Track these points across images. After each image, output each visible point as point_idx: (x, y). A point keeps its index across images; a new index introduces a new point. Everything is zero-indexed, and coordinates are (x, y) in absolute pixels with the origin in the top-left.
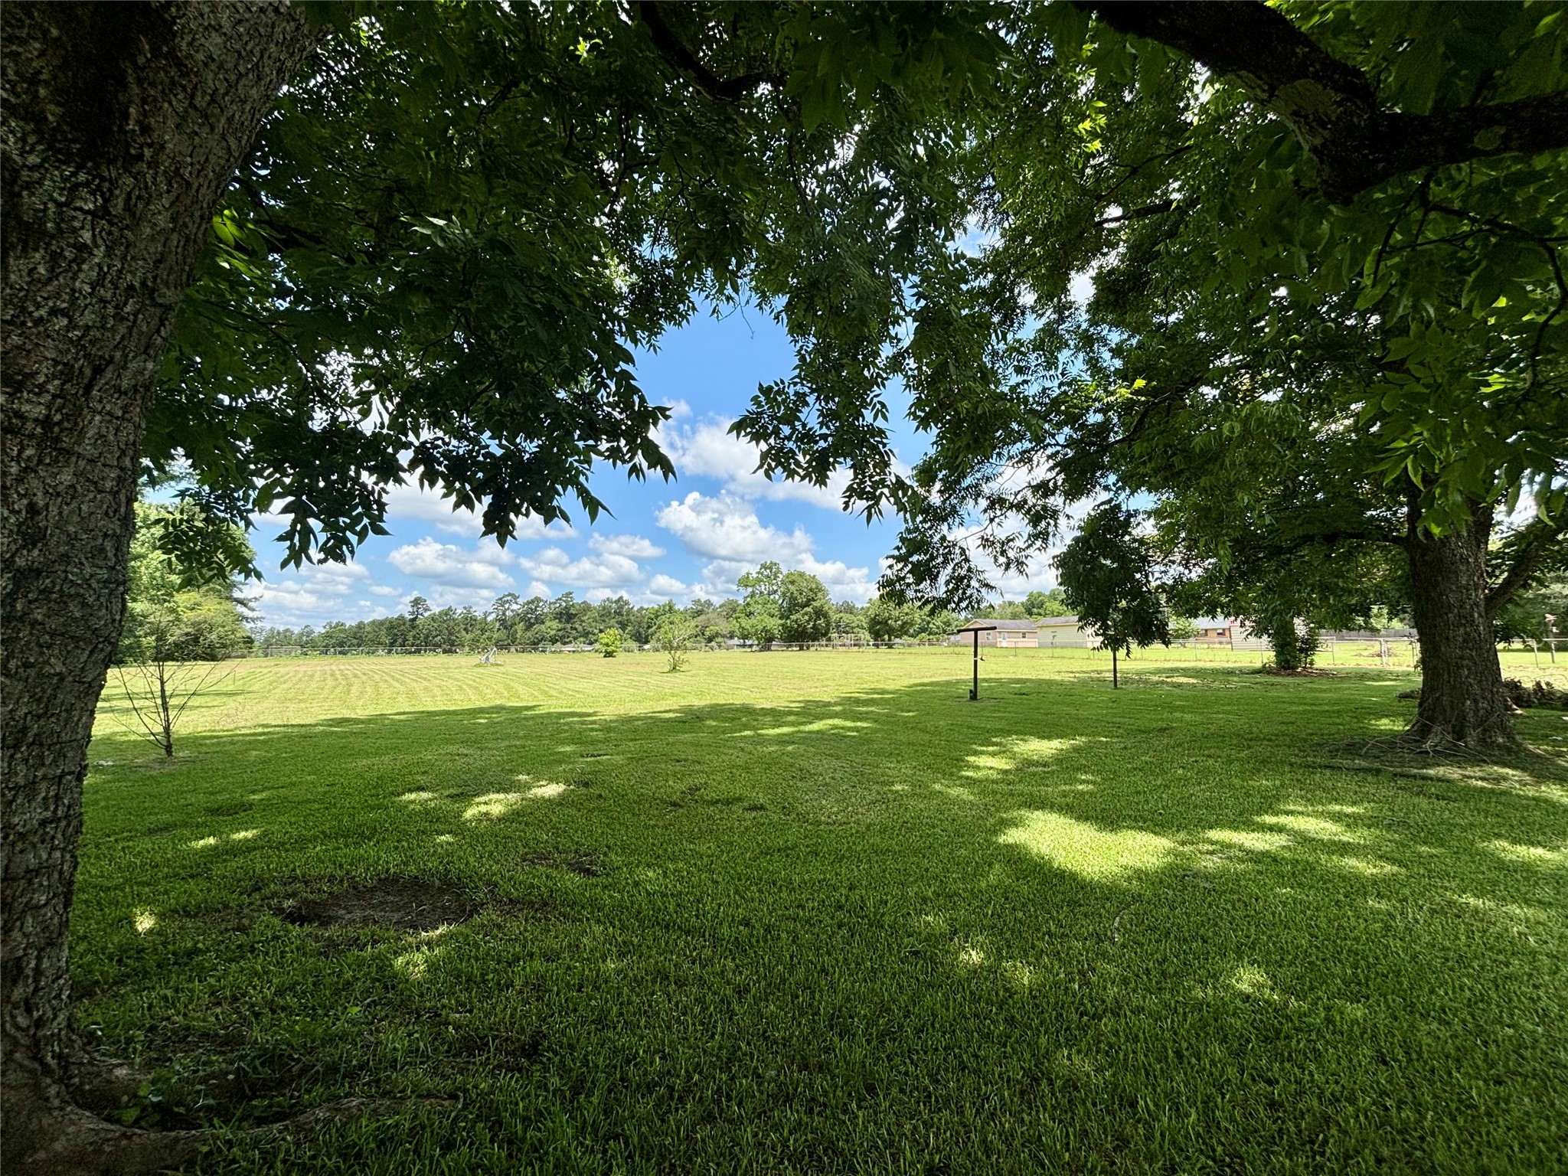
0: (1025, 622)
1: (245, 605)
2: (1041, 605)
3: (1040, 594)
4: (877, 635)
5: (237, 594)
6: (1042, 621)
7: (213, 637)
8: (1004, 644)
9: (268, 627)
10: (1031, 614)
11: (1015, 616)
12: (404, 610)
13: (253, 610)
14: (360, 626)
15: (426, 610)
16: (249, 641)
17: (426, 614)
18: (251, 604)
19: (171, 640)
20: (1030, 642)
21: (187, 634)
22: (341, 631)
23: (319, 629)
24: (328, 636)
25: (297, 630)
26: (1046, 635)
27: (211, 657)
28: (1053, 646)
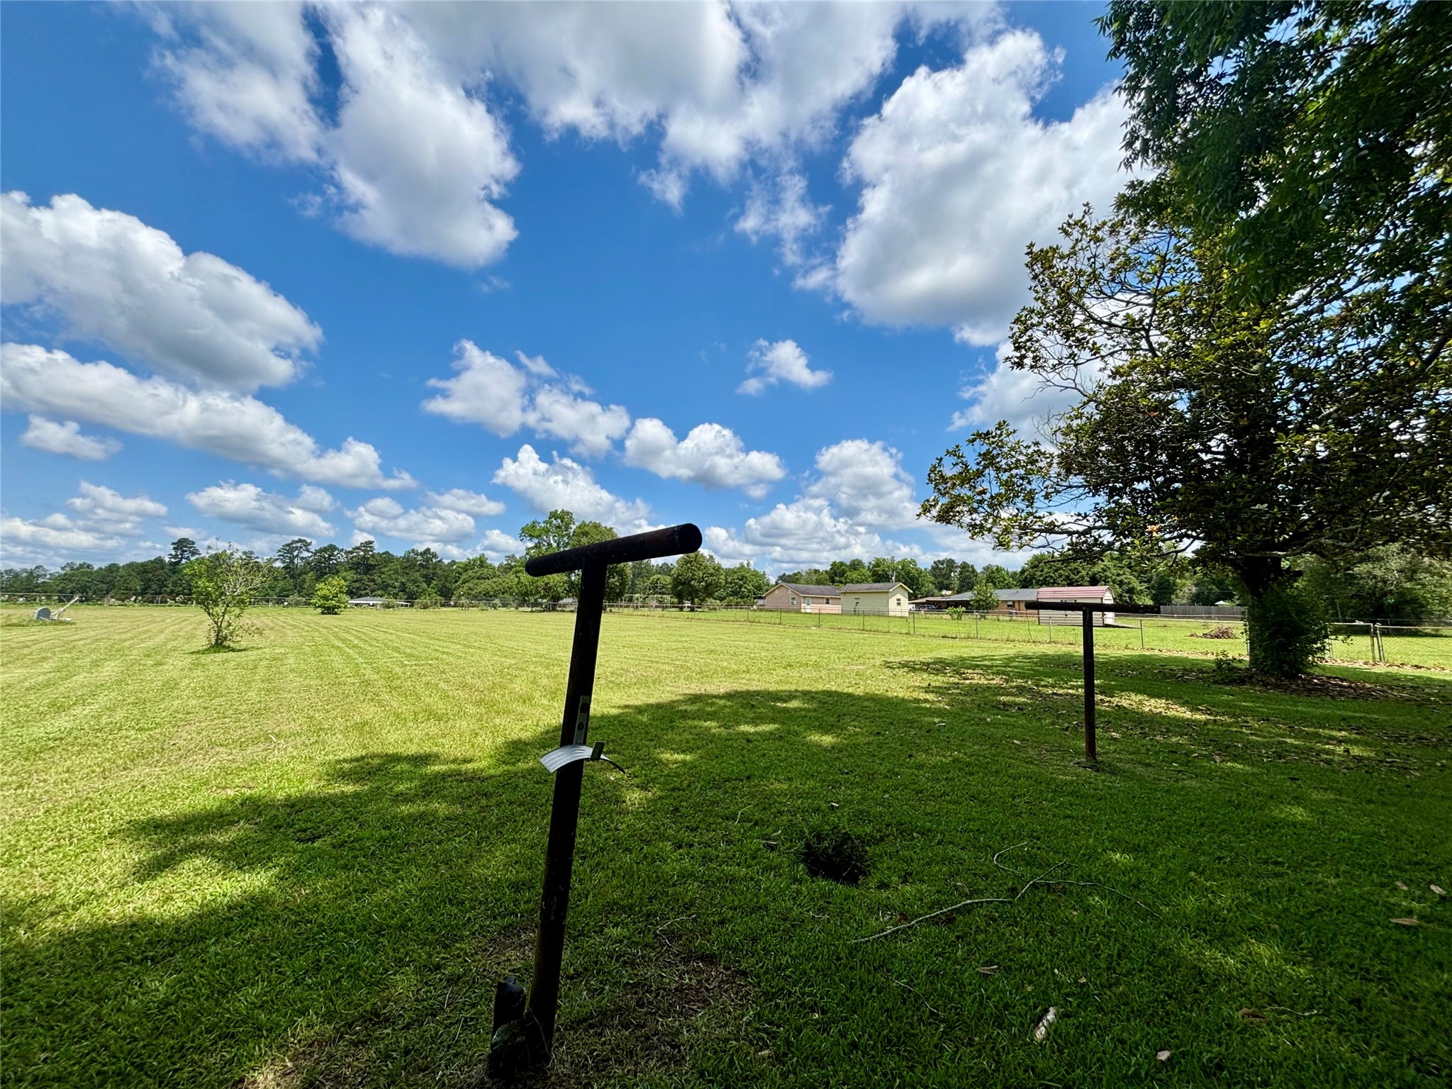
0: (828, 588)
2: (843, 574)
3: (842, 564)
4: (680, 596)
6: (844, 588)
8: (808, 611)
10: (833, 582)
11: (819, 582)
12: (166, 553)
14: (113, 568)
15: (193, 554)
20: (834, 608)
22: (83, 574)
24: (65, 578)
26: (849, 602)
28: (856, 613)
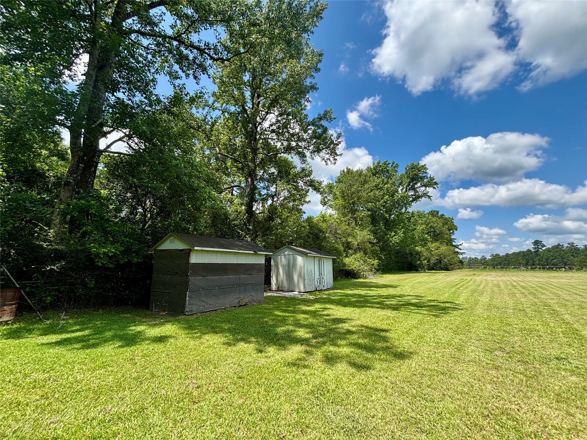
1: (457, 248)
5: (454, 243)
7: (446, 260)
9: (468, 257)
13: (460, 249)
16: (461, 262)
17: (544, 249)
18: (460, 247)
19: (432, 262)
21: (437, 260)
23: (488, 257)
24: (493, 259)
25: (479, 258)
27: (447, 269)
